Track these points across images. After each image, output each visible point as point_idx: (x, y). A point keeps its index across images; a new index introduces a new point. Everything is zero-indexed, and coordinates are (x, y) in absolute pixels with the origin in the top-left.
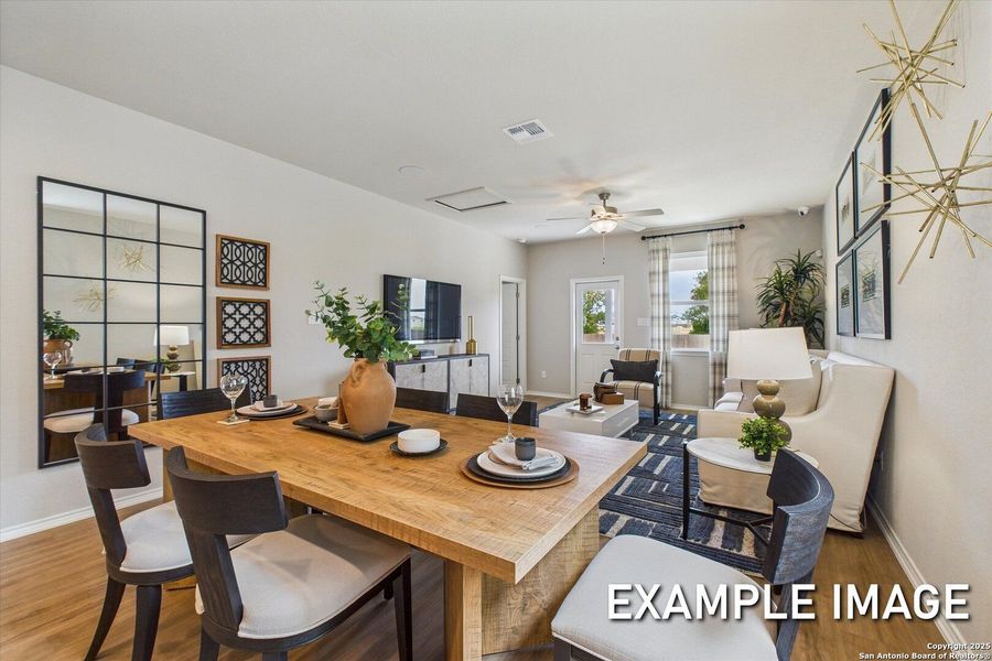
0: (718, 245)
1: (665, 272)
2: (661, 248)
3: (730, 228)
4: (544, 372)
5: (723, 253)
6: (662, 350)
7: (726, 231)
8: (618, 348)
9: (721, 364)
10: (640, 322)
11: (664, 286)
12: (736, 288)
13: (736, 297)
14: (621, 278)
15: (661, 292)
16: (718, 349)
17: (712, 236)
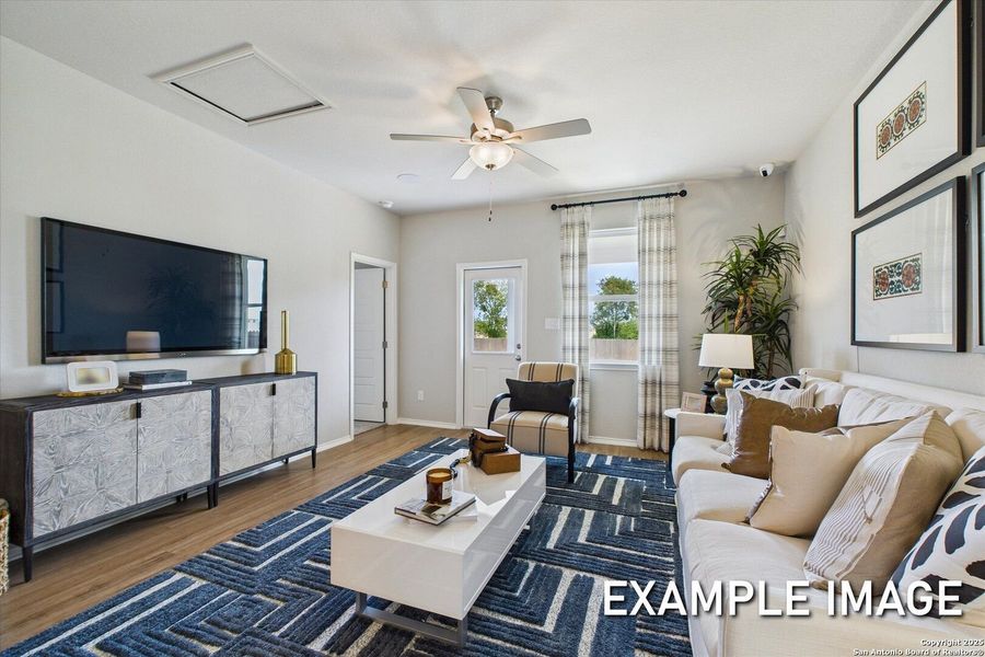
0: (651, 218)
1: (583, 255)
2: (577, 221)
3: (667, 195)
4: (421, 393)
5: (659, 229)
6: (576, 364)
7: (663, 199)
8: (519, 360)
9: (654, 383)
10: (549, 323)
11: (580, 273)
12: (675, 278)
13: (674, 289)
14: (524, 263)
15: (577, 283)
16: (650, 361)
17: (643, 206)
